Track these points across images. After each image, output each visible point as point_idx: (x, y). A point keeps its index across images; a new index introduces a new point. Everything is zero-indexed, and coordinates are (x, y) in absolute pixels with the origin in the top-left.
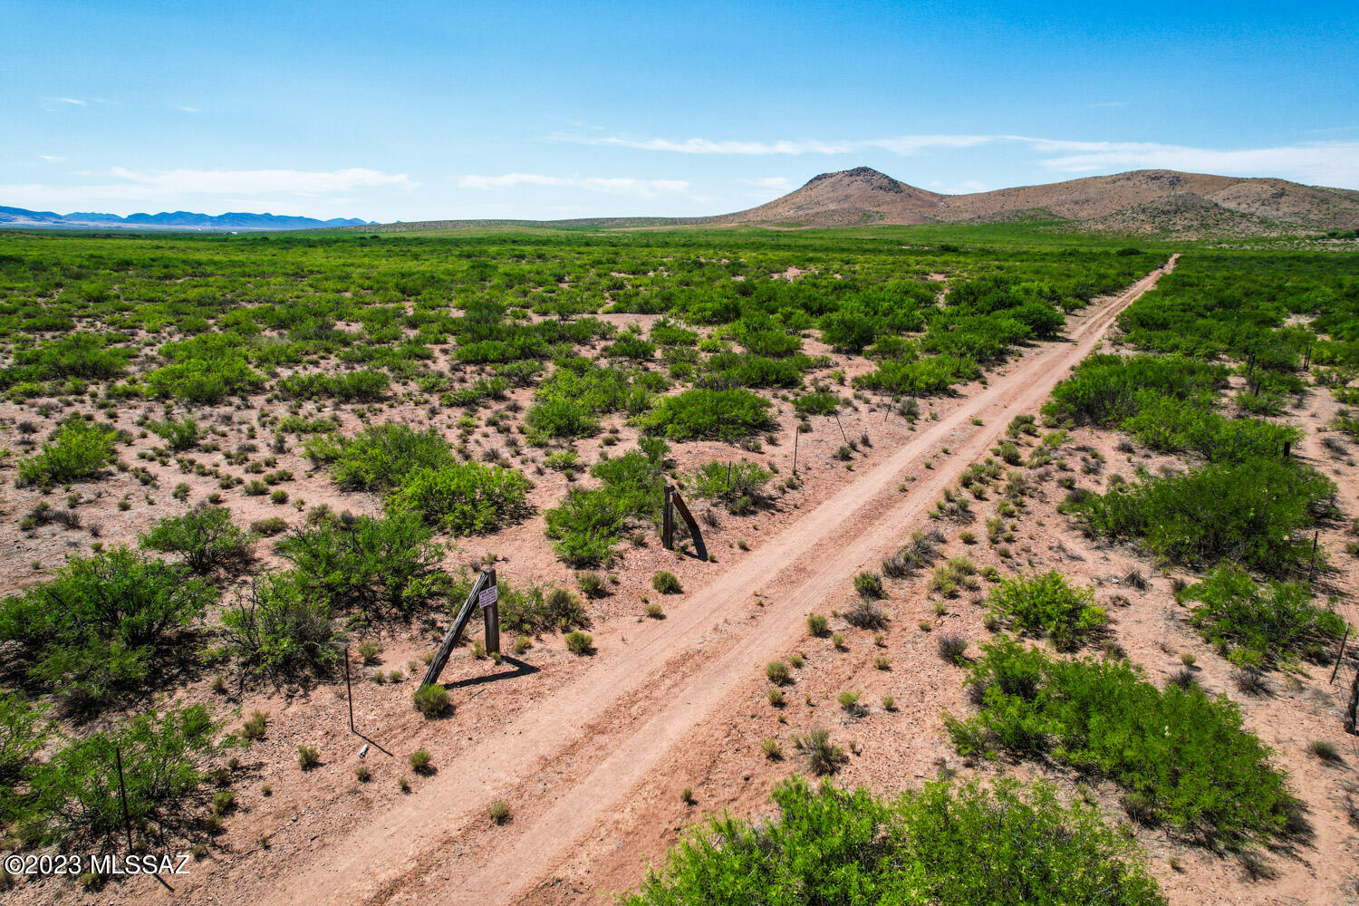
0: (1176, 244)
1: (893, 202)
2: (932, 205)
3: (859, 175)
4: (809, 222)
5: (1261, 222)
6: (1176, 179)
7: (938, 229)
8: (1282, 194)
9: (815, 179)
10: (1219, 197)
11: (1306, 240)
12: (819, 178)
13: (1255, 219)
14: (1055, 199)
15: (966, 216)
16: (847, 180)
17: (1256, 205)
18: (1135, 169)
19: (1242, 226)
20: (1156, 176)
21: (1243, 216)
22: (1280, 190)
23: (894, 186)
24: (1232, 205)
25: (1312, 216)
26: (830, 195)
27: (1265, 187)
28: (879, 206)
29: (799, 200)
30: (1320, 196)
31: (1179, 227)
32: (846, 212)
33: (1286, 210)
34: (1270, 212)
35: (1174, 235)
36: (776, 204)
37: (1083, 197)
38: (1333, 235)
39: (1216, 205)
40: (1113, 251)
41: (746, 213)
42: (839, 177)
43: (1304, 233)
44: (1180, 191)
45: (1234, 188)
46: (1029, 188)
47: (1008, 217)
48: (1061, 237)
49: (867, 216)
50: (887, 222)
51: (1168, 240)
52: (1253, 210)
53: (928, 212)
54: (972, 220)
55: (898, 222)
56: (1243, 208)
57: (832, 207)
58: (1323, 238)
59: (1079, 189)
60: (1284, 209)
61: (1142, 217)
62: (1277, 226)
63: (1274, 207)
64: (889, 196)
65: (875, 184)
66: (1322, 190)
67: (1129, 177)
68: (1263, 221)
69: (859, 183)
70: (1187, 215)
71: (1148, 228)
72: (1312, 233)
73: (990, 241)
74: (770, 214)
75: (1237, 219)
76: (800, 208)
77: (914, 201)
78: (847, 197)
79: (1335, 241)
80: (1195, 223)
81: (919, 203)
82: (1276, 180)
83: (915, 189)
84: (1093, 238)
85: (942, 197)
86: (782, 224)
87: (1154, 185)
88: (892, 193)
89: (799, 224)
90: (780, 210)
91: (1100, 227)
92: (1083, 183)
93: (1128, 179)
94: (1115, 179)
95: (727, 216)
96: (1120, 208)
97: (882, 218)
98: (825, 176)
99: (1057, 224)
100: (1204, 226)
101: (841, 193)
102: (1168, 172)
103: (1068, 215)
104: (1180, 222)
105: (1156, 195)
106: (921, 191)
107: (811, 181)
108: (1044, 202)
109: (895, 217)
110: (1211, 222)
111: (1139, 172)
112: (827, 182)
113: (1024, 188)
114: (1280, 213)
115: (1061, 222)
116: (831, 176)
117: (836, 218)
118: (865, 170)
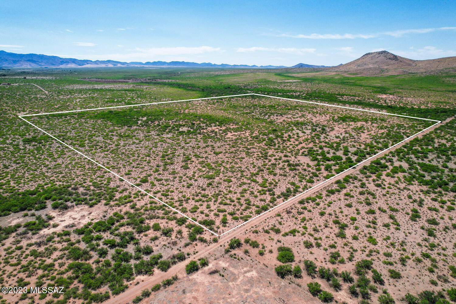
1: (394, 64)
2: (410, 65)
3: (382, 54)
4: (361, 73)
9: (366, 55)
12: (367, 54)
15: (422, 70)
16: (377, 56)
23: (395, 58)
26: (370, 61)
28: (388, 65)
29: (359, 62)
32: (375, 69)
42: (375, 54)
47: (437, 73)
49: (382, 71)
50: (390, 73)
53: (407, 68)
54: (422, 73)
55: (394, 74)
57: (371, 66)
65: (388, 57)
69: (382, 57)
76: (359, 66)
77: (402, 64)
78: (376, 62)
81: (404, 64)
83: (403, 59)
88: (394, 61)
89: (357, 74)
90: (351, 66)
97: (388, 72)
98: (369, 54)
101: (374, 61)
107: (364, 56)
109: (393, 70)
112: (370, 56)
116: (372, 53)
117: (370, 71)
118: (385, 52)
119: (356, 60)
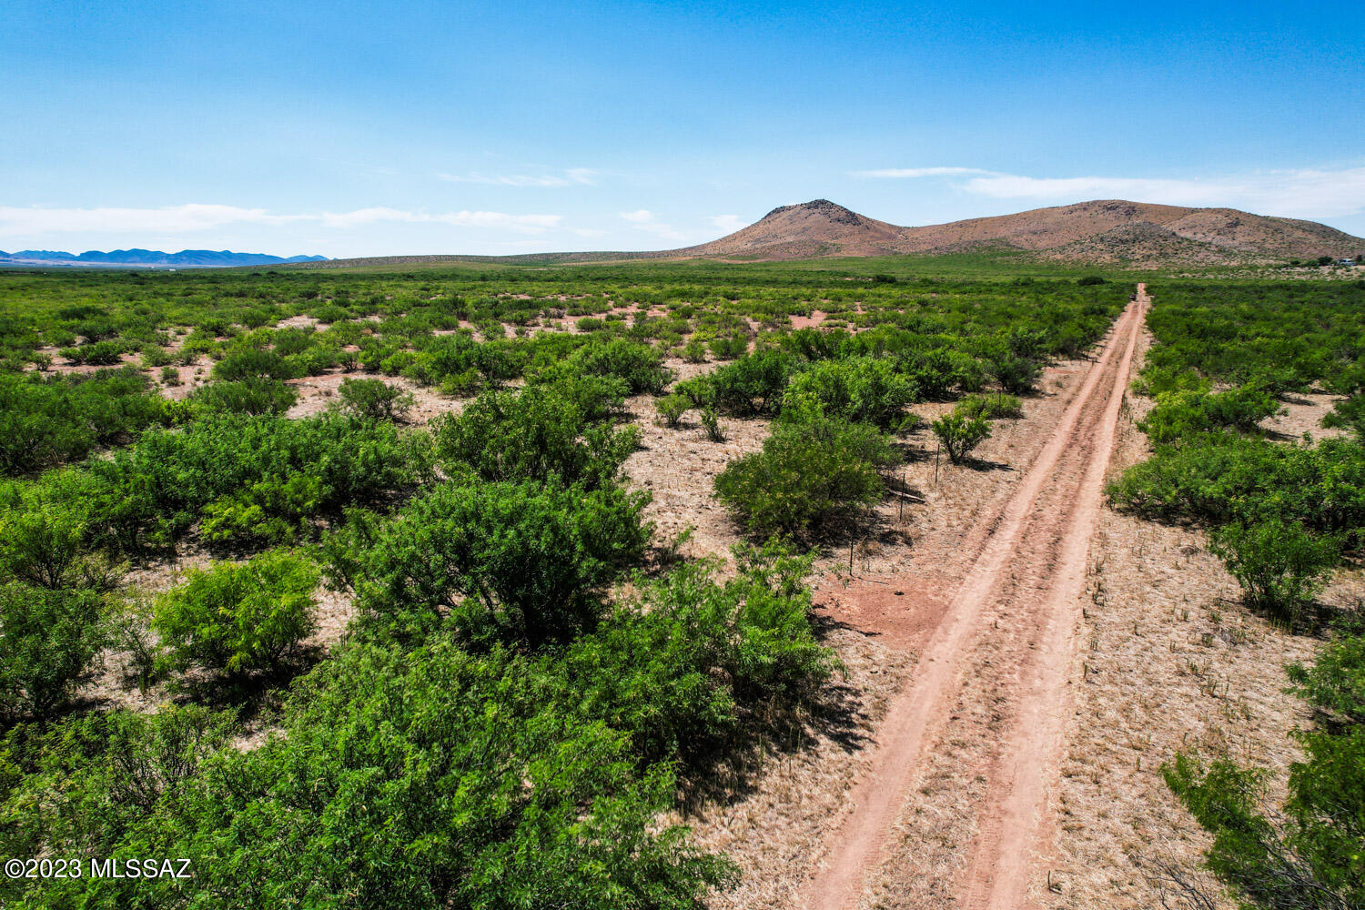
0: (1136, 273)
1: (851, 234)
2: (891, 237)
3: (816, 207)
4: (764, 255)
5: (1220, 251)
6: (1131, 209)
7: (894, 261)
8: (1236, 224)
9: (773, 212)
10: (1174, 226)
11: (1267, 269)
12: (777, 211)
13: (1213, 248)
14: (1013, 230)
15: (924, 247)
16: (805, 212)
17: (1212, 235)
18: (1091, 200)
19: (1201, 255)
20: (1111, 207)
21: (1201, 245)
22: (1234, 220)
23: (852, 218)
24: (1189, 235)
25: (1267, 246)
26: (789, 227)
27: (1220, 216)
28: (836, 238)
29: (757, 233)
30: (1273, 226)
31: (1138, 257)
32: (804, 244)
33: (1242, 239)
34: (1226, 242)
35: (1134, 264)
36: (734, 237)
37: (1041, 227)
38: (1296, 264)
39: (1174, 234)
40: (1073, 280)
41: (704, 246)
42: (797, 210)
43: (1264, 262)
44: (1137, 221)
45: (1190, 218)
46: (987, 219)
47: (966, 248)
48: (1018, 267)
49: (824, 248)
50: (844, 254)
51: (1128, 269)
52: (1210, 239)
53: (887, 244)
54: (929, 251)
55: (856, 254)
56: (1199, 237)
57: (790, 239)
58: (1286, 266)
59: (1038, 220)
60: (1240, 238)
61: (1101, 246)
62: (1236, 255)
63: (1230, 236)
64: (847, 229)
65: (834, 216)
66: (1274, 220)
67: (1085, 207)
68: (1221, 250)
69: (817, 216)
70: (1146, 244)
71: (1107, 258)
72: (1271, 262)
73: (947, 273)
74: (728, 247)
75: (1196, 248)
76: (758, 241)
77: (872, 233)
78: (804, 230)
79: (1298, 269)
80: (1154, 252)
81: (878, 235)
82: (1229, 210)
83: (873, 221)
84: (1051, 268)
85: (900, 229)
86: (738, 257)
87: (1111, 215)
88: (849, 225)
89: (754, 257)
90: (737, 243)
91: (1059, 257)
92: (1041, 214)
93: (1085, 209)
94: (1072, 210)
95: (685, 249)
96: (1078, 238)
97: (838, 250)
98: (783, 209)
99: (1015, 254)
100: (1165, 255)
101: (798, 226)
102: (1124, 202)
103: (1027, 246)
104: (1138, 251)
105: (1111, 225)
106: (879, 223)
107: (769, 214)
108: (1002, 232)
109: (853, 250)
110: (1170, 251)
111: (1094, 203)
112: (785, 215)
113: (982, 219)
114: (1236, 243)
115: (1018, 253)
116: (790, 208)
117: (792, 250)
118: (823, 202)
119: (748, 228)
